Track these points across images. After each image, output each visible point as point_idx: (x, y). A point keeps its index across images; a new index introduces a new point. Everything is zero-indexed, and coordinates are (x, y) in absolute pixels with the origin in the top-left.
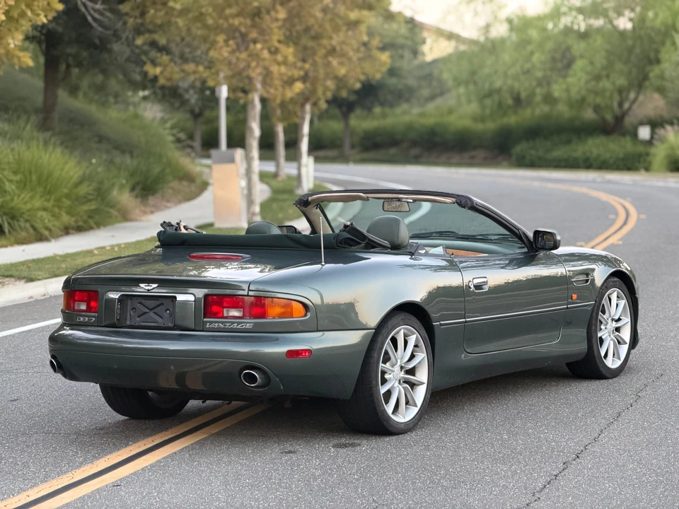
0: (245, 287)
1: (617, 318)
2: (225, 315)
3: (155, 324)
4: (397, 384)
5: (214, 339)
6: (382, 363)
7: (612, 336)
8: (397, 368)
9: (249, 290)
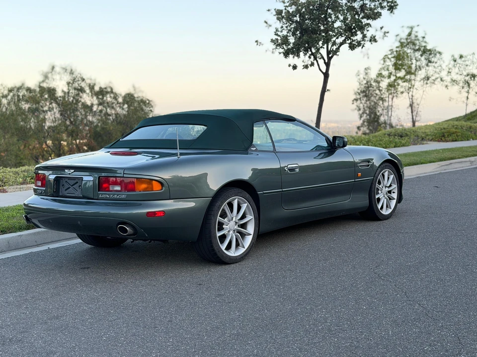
0: (122, 171)
2: (111, 189)
3: (73, 195)
4: (231, 232)
6: (220, 216)
7: (385, 196)
9: (124, 174)
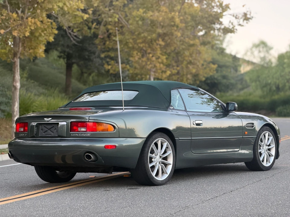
0: (87, 118)
1: (268, 144)
2: (79, 130)
4: (158, 163)
5: (75, 141)
6: (150, 153)
7: (266, 152)
8: (158, 157)
9: (89, 119)
